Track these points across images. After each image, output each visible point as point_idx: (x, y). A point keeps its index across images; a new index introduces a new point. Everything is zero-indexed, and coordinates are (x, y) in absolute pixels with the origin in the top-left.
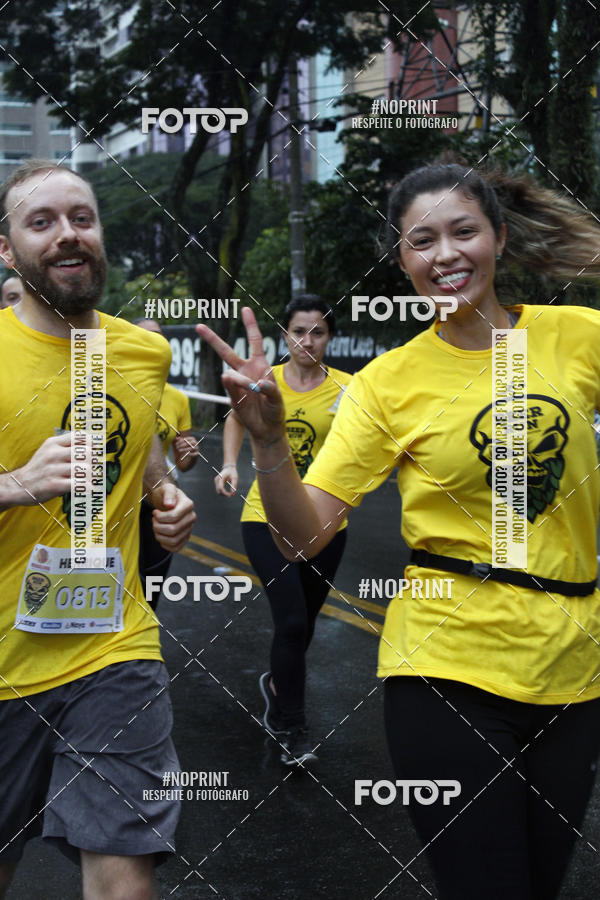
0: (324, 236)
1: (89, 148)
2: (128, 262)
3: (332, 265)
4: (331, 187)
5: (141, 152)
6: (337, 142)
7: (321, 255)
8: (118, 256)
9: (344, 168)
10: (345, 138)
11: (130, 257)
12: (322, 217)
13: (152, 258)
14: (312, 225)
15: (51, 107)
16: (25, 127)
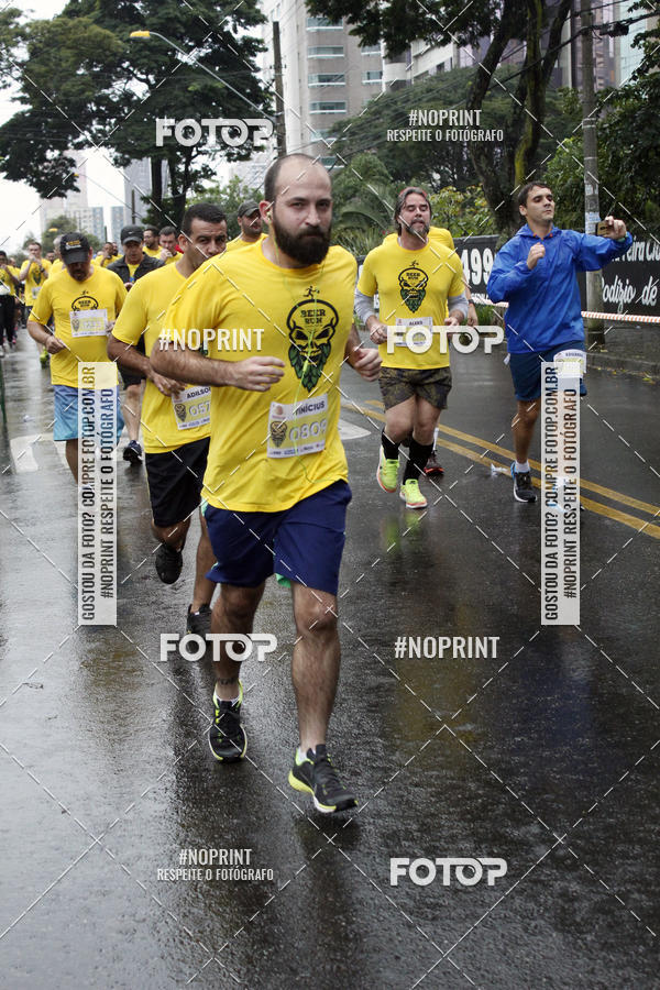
0: (619, 141)
1: (398, 66)
2: (436, 176)
3: (629, 170)
4: (628, 93)
5: (447, 68)
6: (633, 46)
7: (617, 161)
8: (427, 171)
9: (641, 72)
10: (642, 42)
11: (438, 171)
12: (617, 123)
13: (460, 171)
14: (608, 131)
15: (352, 27)
16: (337, 50)
